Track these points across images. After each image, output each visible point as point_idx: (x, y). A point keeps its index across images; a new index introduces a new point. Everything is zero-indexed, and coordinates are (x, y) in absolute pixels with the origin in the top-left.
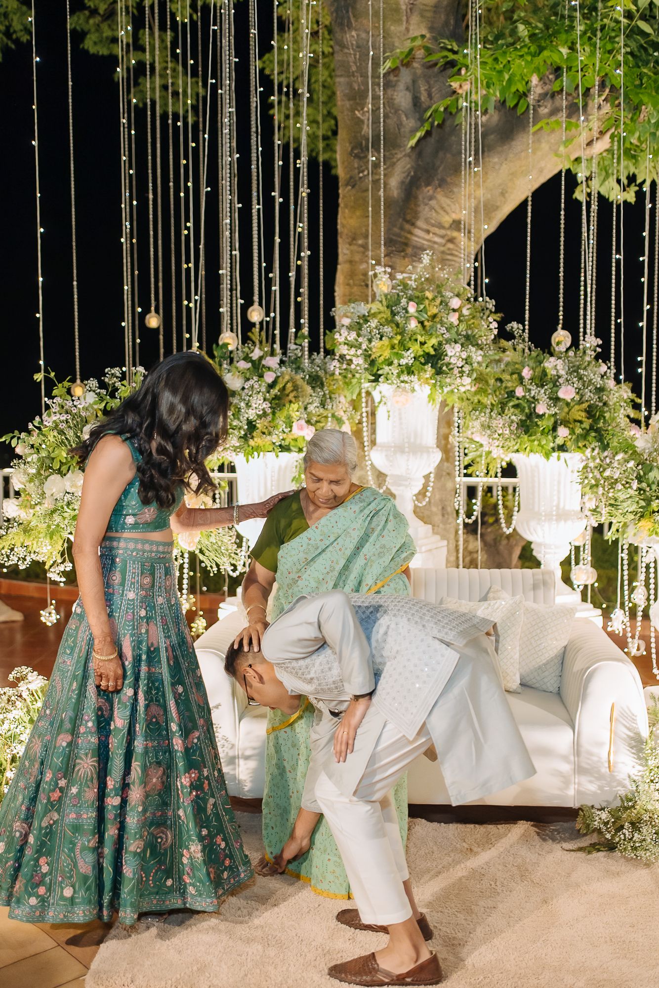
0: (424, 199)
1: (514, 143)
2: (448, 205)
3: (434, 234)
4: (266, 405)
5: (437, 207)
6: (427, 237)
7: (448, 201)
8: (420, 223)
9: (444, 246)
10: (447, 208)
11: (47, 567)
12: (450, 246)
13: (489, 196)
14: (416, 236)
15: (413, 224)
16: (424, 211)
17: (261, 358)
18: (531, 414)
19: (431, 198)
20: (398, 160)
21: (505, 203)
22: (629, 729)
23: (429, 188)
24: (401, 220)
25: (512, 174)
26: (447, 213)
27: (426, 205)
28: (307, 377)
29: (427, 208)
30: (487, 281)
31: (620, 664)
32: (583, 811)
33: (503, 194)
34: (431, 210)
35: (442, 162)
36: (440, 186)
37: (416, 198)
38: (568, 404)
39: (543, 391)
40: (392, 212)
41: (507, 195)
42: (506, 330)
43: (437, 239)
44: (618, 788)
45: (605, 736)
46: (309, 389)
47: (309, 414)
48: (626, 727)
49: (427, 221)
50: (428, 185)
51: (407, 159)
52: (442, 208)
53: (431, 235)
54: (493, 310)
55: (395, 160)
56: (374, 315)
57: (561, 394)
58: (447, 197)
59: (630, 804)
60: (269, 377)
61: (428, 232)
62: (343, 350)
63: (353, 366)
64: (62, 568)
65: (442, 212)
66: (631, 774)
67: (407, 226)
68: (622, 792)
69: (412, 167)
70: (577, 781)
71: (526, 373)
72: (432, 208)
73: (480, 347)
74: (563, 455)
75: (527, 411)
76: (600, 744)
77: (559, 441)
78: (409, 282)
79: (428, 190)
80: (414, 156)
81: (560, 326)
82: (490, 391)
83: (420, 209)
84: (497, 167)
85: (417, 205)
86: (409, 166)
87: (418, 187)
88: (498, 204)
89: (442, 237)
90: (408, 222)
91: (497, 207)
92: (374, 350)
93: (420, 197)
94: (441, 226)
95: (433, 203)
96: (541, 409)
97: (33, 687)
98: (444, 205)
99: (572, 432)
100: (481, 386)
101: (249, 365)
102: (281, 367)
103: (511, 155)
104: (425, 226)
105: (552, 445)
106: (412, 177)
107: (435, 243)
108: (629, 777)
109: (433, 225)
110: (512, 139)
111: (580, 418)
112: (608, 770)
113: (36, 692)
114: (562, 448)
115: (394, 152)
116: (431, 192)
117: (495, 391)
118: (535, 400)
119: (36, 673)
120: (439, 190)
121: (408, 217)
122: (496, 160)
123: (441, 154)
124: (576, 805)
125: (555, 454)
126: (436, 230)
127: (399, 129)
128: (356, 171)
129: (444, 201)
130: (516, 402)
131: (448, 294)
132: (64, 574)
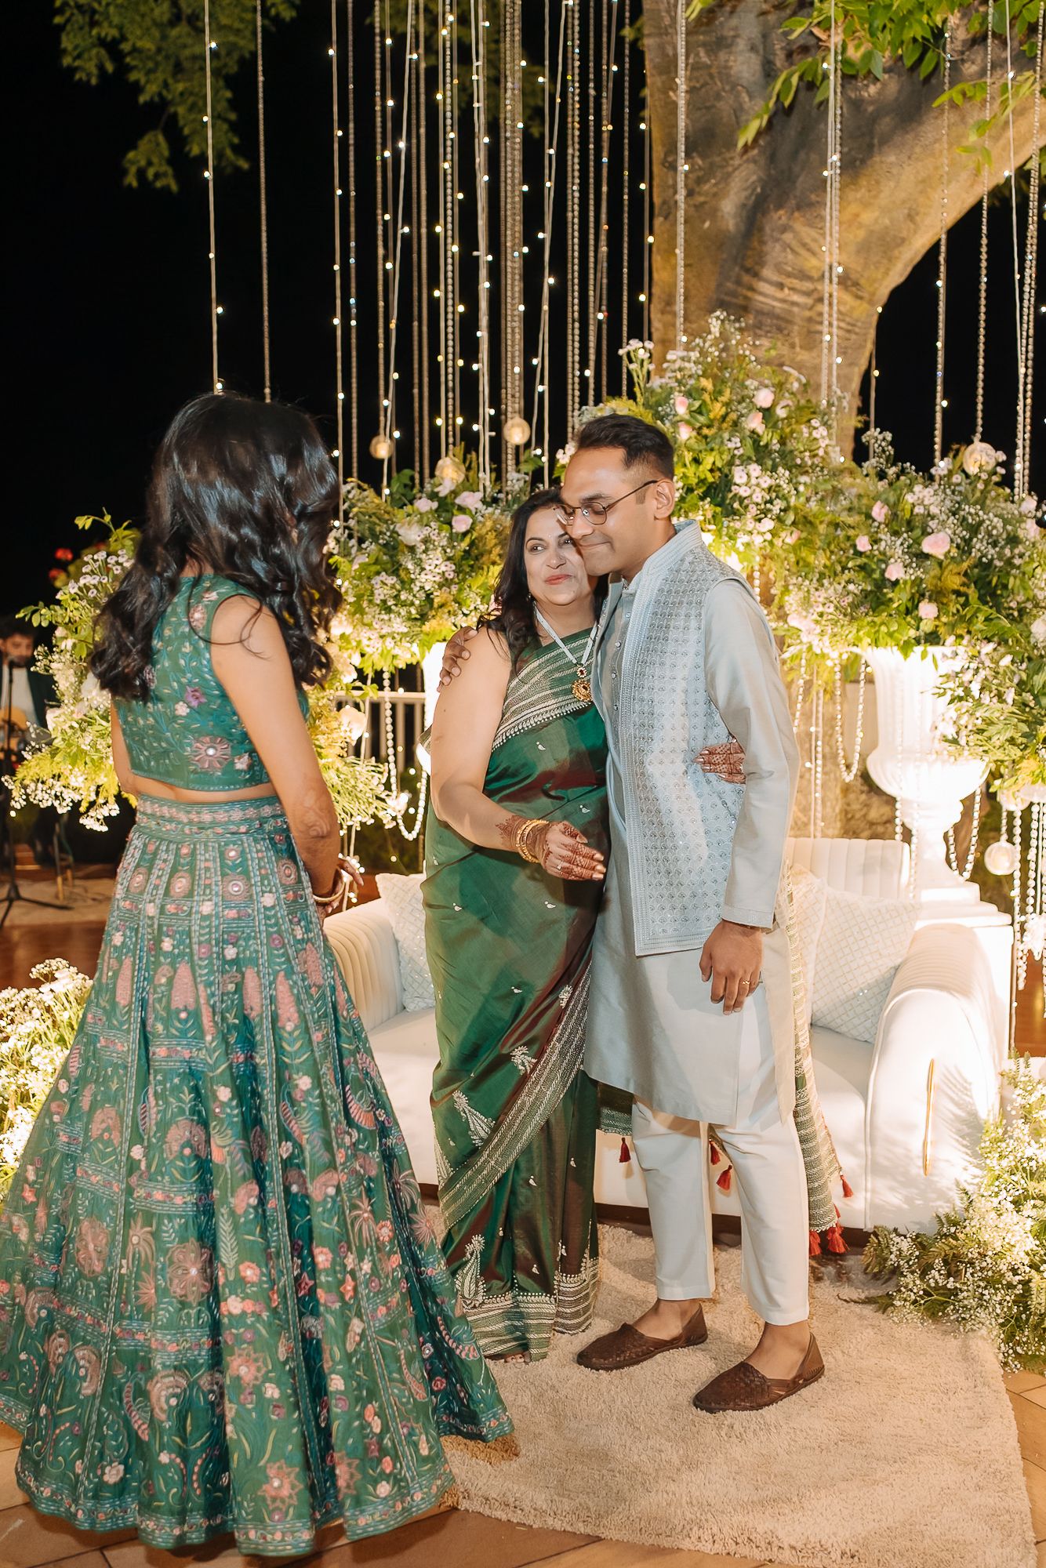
0: (773, 230)
1: (923, 128)
2: (815, 240)
3: (790, 289)
5: (794, 244)
6: (779, 295)
7: (813, 233)
8: (767, 272)
9: (811, 308)
10: (813, 245)
13: (887, 221)
14: (761, 294)
15: (756, 275)
16: (774, 252)
17: (453, 494)
18: (882, 581)
19: (785, 229)
20: (735, 169)
21: (915, 232)
22: (957, 1104)
23: (781, 212)
24: (737, 269)
25: (923, 181)
26: (814, 254)
27: (777, 240)
29: (778, 247)
31: (944, 994)
32: (876, 1235)
33: (910, 217)
34: (784, 250)
35: (802, 169)
36: (799, 208)
37: (761, 229)
38: (940, 564)
39: (899, 542)
40: (725, 256)
41: (918, 218)
43: (796, 298)
44: (939, 1203)
45: (919, 1113)
48: (952, 1100)
49: (778, 268)
50: (779, 207)
51: (752, 166)
52: (804, 245)
53: (786, 290)
55: (730, 169)
57: (927, 546)
58: (811, 225)
59: (953, 1230)
60: (461, 523)
61: (781, 286)
65: (802, 251)
66: (962, 1179)
67: (746, 278)
68: (944, 1209)
69: (760, 180)
70: (869, 1185)
72: (787, 246)
73: (799, 470)
74: (933, 650)
75: (876, 576)
76: (909, 1128)
77: (927, 627)
78: (686, 365)
79: (780, 216)
80: (762, 161)
81: (978, 436)
82: (819, 544)
83: (767, 248)
84: (894, 171)
85: (762, 242)
86: (754, 178)
87: (765, 213)
88: (904, 234)
89: (808, 294)
90: (748, 271)
91: (903, 240)
93: (767, 229)
94: (803, 276)
95: (788, 237)
96: (895, 572)
97: (60, 988)
98: (808, 241)
99: (942, 607)
100: (804, 535)
101: (435, 505)
102: (485, 508)
103: (918, 150)
104: (775, 278)
105: (912, 633)
106: (758, 196)
107: (794, 304)
108: (958, 1184)
109: (789, 275)
110: (920, 123)
111: (956, 587)
112: (922, 1171)
114: (933, 638)
115: (728, 155)
116: (784, 220)
117: (829, 544)
118: (885, 559)
119: (74, 969)
120: (796, 214)
121: (749, 263)
122: (892, 158)
123: (802, 155)
124: (869, 1227)
125: (918, 649)
126: (796, 283)
127: (737, 117)
128: (671, 191)
129: (806, 233)
130: (860, 561)
131: (752, 383)
132: (108, 820)
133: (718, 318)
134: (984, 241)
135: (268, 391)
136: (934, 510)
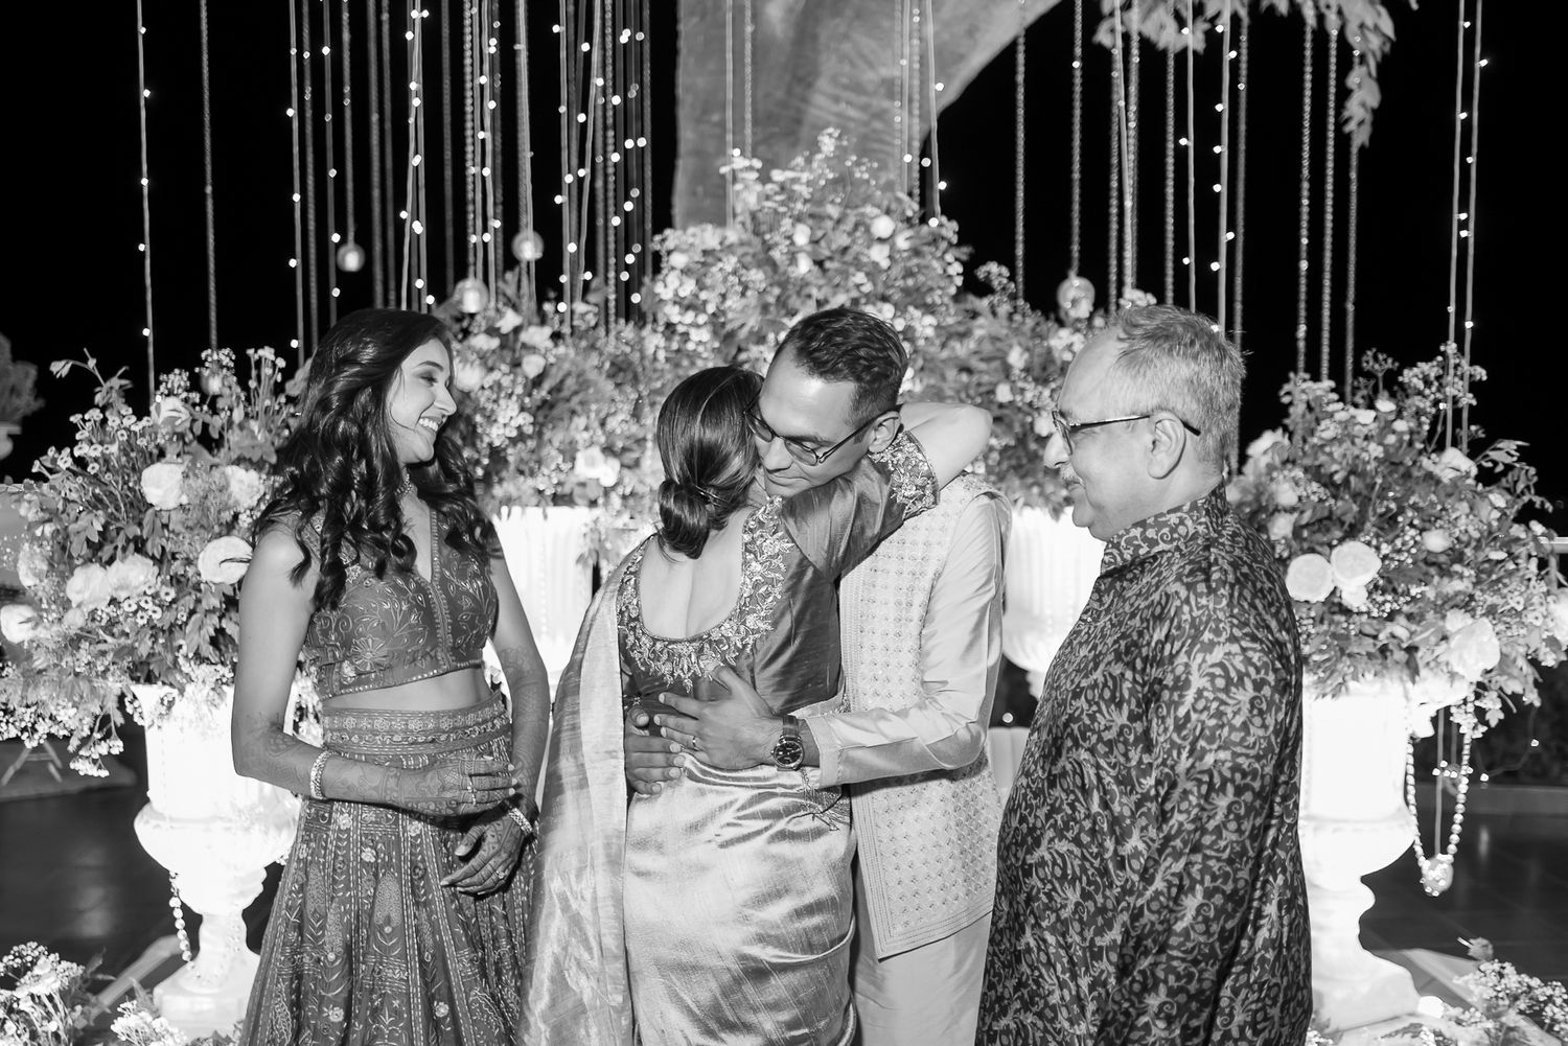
0: (828, 39)
2: (874, 52)
3: (849, 103)
4: (525, 420)
5: (852, 54)
6: (835, 108)
7: (873, 44)
8: (823, 83)
9: (865, 124)
10: (871, 57)
11: (71, 748)
12: (877, 125)
13: (944, 36)
14: (814, 106)
15: (809, 86)
16: (829, 64)
17: (517, 330)
19: (846, 37)
21: (973, 49)
23: (837, 21)
26: (871, 66)
27: (833, 50)
28: (607, 365)
29: (834, 57)
30: (942, 185)
33: (970, 33)
34: (841, 61)
36: (858, 15)
37: (815, 37)
39: (1047, 393)
41: (977, 35)
42: (976, 277)
43: (852, 113)
46: (608, 387)
47: (610, 435)
49: (834, 79)
50: (835, 13)
52: (863, 57)
53: (842, 104)
54: (955, 240)
56: (729, 249)
58: (870, 34)
60: (532, 366)
61: (836, 99)
62: (673, 313)
63: (690, 346)
64: (103, 749)
65: (860, 63)
67: (800, 89)
71: (1017, 358)
72: (843, 58)
73: (930, 309)
78: (796, 187)
79: (836, 25)
81: (1074, 269)
83: (822, 58)
85: (817, 52)
87: (819, 19)
88: (962, 50)
89: (863, 108)
90: (800, 81)
91: (960, 57)
92: (730, 315)
93: (822, 37)
94: (857, 88)
95: (846, 47)
96: (1044, 426)
97: (41, 990)
98: (866, 52)
101: (495, 343)
102: (556, 345)
104: (831, 89)
107: (850, 119)
109: (846, 87)
113: (50, 998)
116: (842, 29)
117: (958, 393)
118: (1033, 410)
119: (54, 957)
120: (856, 24)
121: (802, 73)
126: (852, 96)
129: (867, 43)
130: (998, 411)
131: (869, 210)
132: (107, 760)
133: (830, 135)
135: (209, 189)
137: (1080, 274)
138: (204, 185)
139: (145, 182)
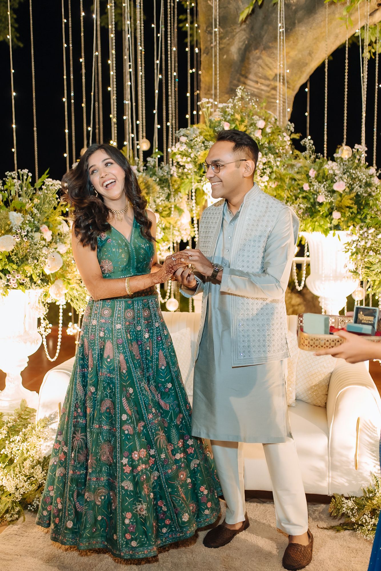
0: (253, 59)
1: (316, 16)
2: (271, 63)
3: (261, 84)
5: (263, 64)
6: (256, 86)
7: (271, 60)
8: (251, 76)
9: (269, 92)
10: (270, 65)
12: (273, 92)
13: (300, 56)
14: (249, 85)
15: (246, 77)
16: (254, 68)
18: (315, 203)
19: (259, 58)
20: (236, 34)
21: (312, 60)
22: (370, 437)
23: (257, 51)
24: (238, 75)
25: (316, 39)
26: (270, 69)
27: (256, 63)
28: (158, 180)
29: (256, 66)
31: (364, 388)
32: (335, 498)
33: (310, 54)
34: (258, 67)
35: (266, 33)
36: (264, 49)
37: (248, 58)
38: (341, 195)
39: (322, 186)
40: (233, 70)
41: (313, 55)
42: (300, 144)
43: (263, 87)
44: (363, 482)
45: (352, 442)
46: (158, 188)
47: (157, 205)
48: (368, 436)
49: (256, 75)
50: (256, 48)
51: (243, 32)
52: (267, 65)
53: (259, 84)
54: (293, 131)
55: (234, 33)
56: (201, 133)
57: (335, 187)
58: (269, 56)
59: (371, 495)
61: (257, 82)
62: (179, 158)
63: (186, 170)
65: (266, 68)
66: (373, 472)
67: (242, 79)
68: (365, 485)
69: (247, 38)
70: (330, 475)
71: (312, 173)
72: (259, 65)
73: (278, 155)
74: (337, 232)
75: (312, 200)
76: (349, 448)
77: (335, 222)
79: (256, 53)
80: (248, 31)
81: (345, 142)
82: (286, 187)
83: (251, 66)
84: (304, 34)
85: (249, 64)
86: (244, 37)
87: (250, 51)
88: (307, 61)
89: (268, 86)
90: (242, 76)
91: (307, 64)
92: (199, 158)
93: (251, 58)
94: (266, 78)
95: (260, 61)
96: (321, 199)
98: (268, 63)
99: (343, 215)
100: (279, 183)
103: (314, 25)
104: (255, 79)
105: (329, 225)
106: (246, 45)
107: (262, 90)
108: (371, 473)
109: (260, 78)
110: (315, 13)
111: (349, 205)
112: (354, 468)
114: (337, 227)
115: (233, 27)
116: (258, 54)
117: (290, 188)
118: (317, 193)
120: (264, 52)
121: (243, 73)
122: (304, 29)
123: (265, 27)
124: (330, 494)
125: (332, 232)
126: (263, 81)
127: (237, 12)
128: (209, 43)
129: (267, 60)
130: (304, 194)
131: (255, 117)
133: (240, 89)
134: (347, 61)
135: (35, 129)
136: (337, 172)
137: (346, 145)
138: (33, 127)
139: (14, 126)
